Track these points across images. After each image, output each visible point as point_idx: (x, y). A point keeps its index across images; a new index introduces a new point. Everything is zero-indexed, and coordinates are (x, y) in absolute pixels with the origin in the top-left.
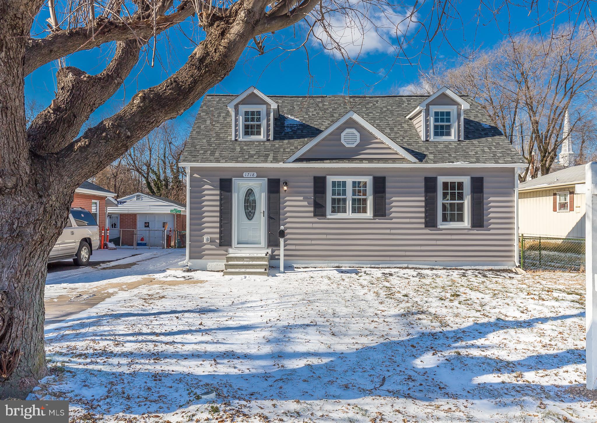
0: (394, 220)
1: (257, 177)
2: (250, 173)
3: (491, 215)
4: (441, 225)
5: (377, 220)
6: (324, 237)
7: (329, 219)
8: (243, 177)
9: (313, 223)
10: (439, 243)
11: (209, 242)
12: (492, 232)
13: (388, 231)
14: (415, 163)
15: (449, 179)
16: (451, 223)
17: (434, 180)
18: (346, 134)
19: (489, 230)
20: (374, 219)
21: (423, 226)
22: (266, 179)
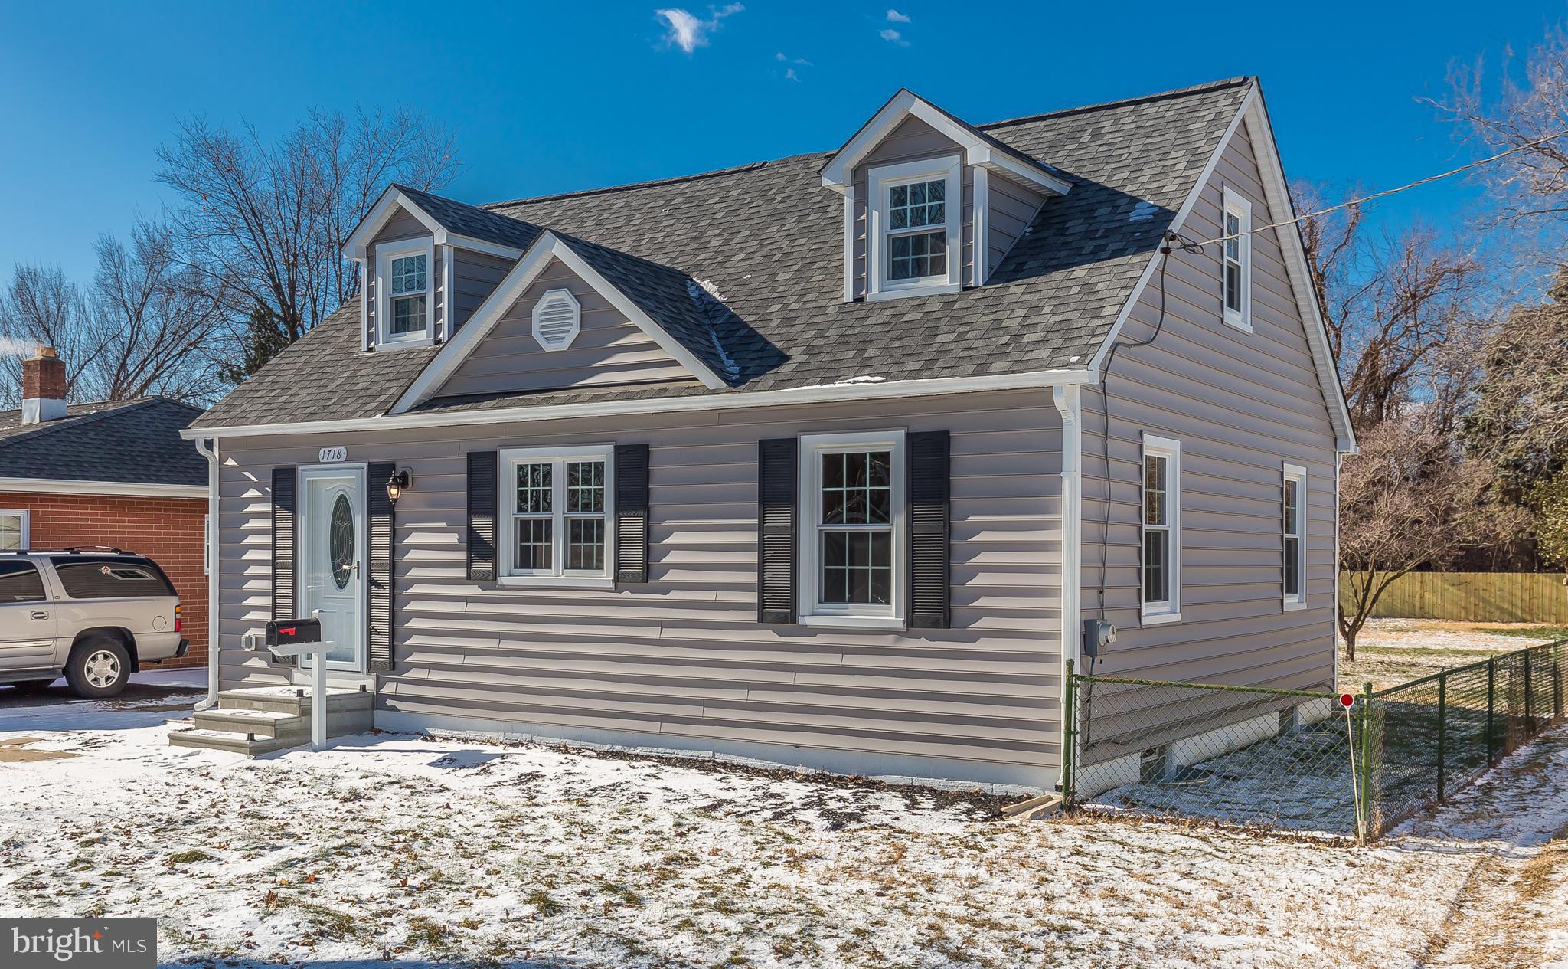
0: (675, 595)
1: (347, 461)
2: (333, 449)
3: (981, 580)
4: (813, 613)
5: (627, 595)
6: (492, 644)
7: (504, 588)
8: (319, 462)
9: (467, 599)
10: (803, 679)
11: (253, 648)
12: (983, 645)
13: (653, 633)
14: (714, 392)
15: (846, 443)
16: (852, 607)
17: (789, 447)
18: (548, 307)
19: (973, 637)
20: (616, 590)
21: (752, 617)
22: (365, 465)
